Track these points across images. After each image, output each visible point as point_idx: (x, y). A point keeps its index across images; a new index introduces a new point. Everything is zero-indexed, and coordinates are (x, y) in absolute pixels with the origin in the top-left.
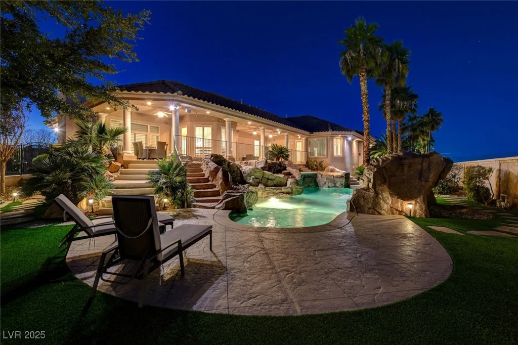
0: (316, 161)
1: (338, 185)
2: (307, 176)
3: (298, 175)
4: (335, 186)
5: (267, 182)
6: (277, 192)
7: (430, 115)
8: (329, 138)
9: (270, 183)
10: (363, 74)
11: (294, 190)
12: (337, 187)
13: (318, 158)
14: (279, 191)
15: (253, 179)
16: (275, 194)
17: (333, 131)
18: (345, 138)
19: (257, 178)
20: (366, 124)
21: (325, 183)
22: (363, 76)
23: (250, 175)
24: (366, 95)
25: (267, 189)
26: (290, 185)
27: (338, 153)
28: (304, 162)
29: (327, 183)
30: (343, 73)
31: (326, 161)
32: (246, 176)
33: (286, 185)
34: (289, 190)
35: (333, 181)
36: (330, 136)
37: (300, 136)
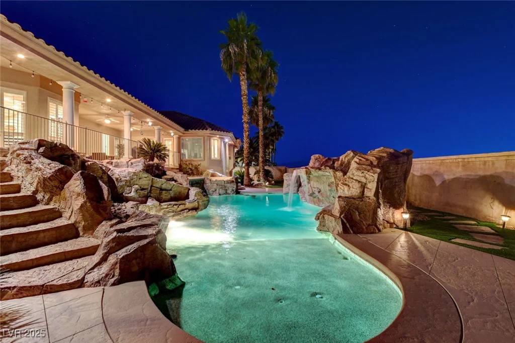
0: (192, 164)
1: (229, 192)
2: (194, 182)
3: (186, 181)
4: (226, 193)
5: (160, 194)
6: (179, 209)
8: (206, 138)
9: (165, 195)
10: (244, 73)
11: (200, 203)
12: (228, 194)
13: (193, 161)
14: (182, 207)
15: (136, 191)
16: (177, 213)
17: (212, 130)
18: (222, 139)
19: (143, 189)
20: (245, 126)
21: (216, 190)
22: (244, 75)
23: (130, 184)
24: (246, 95)
25: (164, 205)
27: (215, 155)
28: (177, 166)
29: (217, 191)
30: (224, 66)
31: (203, 165)
32: (121, 187)
33: (187, 197)
34: (195, 205)
35: (223, 186)
36: (208, 136)
37: (173, 133)
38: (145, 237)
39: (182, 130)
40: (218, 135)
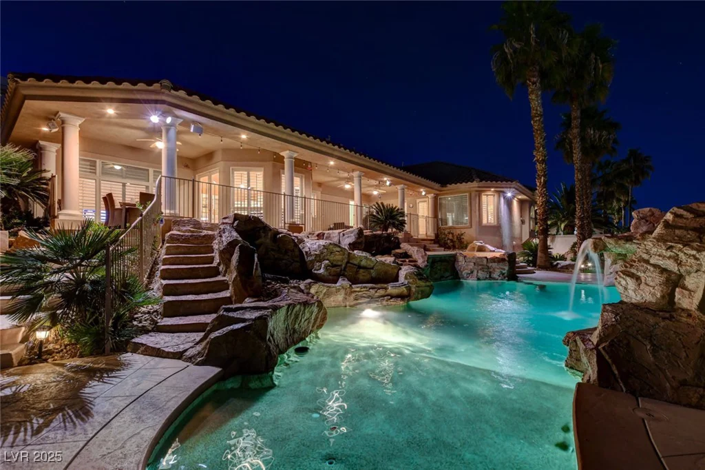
0: (453, 234)
1: (495, 275)
2: (438, 259)
3: (422, 257)
4: (491, 278)
5: (357, 272)
6: (377, 294)
7: (632, 161)
8: (473, 194)
9: (362, 274)
10: (535, 79)
11: (413, 290)
12: (494, 279)
13: (455, 228)
14: (382, 292)
15: (326, 267)
16: (372, 299)
17: (481, 181)
18: (500, 193)
19: (335, 266)
20: (539, 167)
21: (472, 272)
22: (534, 83)
23: (319, 258)
24: (541, 116)
25: (356, 287)
26: (406, 278)
27: (488, 218)
28: (431, 235)
29: (475, 272)
30: (499, 79)
31: (469, 233)
32: (312, 262)
33: (396, 279)
34: (404, 290)
35: (486, 266)
36: (477, 191)
37: (425, 191)
38: (244, 320)
39: (437, 186)
40: (493, 187)
